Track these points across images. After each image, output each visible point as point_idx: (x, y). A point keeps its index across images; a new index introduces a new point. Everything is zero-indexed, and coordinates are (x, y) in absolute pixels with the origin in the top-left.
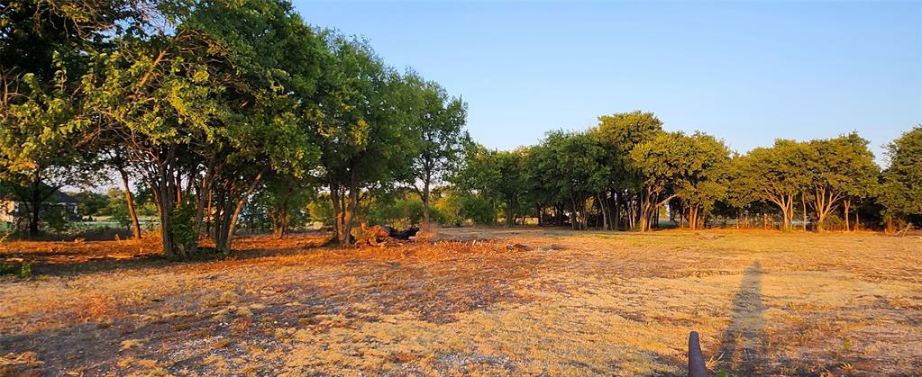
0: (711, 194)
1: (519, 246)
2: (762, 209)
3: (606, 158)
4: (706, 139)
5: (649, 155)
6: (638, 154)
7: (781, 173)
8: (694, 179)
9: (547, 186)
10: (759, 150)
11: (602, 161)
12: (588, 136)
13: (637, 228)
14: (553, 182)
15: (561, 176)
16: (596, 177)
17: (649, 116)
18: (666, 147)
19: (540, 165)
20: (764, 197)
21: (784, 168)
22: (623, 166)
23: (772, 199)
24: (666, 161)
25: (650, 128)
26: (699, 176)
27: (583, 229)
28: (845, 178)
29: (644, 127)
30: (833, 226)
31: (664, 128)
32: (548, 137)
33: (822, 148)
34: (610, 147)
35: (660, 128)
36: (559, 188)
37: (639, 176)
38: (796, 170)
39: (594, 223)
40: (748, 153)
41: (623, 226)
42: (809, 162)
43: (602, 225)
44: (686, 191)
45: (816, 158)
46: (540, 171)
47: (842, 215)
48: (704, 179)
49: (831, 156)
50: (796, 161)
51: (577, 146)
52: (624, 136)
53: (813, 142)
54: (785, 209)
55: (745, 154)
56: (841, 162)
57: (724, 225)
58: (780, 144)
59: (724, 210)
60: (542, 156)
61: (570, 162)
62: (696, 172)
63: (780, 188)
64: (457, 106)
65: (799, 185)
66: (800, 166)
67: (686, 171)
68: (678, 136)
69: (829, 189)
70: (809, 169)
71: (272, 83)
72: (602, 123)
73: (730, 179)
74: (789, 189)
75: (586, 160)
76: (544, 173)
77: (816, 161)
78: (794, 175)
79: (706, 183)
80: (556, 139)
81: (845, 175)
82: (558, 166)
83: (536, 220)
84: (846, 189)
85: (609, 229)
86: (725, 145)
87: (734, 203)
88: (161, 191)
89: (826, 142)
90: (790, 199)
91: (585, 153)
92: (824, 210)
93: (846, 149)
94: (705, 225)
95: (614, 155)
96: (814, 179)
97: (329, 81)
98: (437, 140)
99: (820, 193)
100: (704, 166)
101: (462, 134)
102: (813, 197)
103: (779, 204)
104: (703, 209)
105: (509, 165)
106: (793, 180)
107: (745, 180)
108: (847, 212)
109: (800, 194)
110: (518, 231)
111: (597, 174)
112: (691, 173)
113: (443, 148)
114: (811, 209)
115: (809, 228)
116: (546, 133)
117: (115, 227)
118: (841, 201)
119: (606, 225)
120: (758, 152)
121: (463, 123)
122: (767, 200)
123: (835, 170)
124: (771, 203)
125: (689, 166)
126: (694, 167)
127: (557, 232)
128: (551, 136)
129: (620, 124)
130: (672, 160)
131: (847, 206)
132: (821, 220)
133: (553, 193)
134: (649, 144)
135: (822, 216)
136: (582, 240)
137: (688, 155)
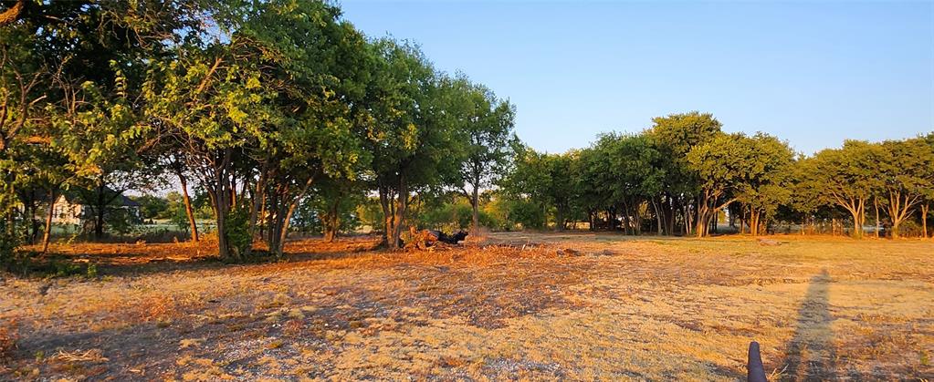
0: (773, 198)
1: (569, 251)
2: (830, 214)
3: (661, 161)
4: (767, 140)
5: (707, 157)
6: (695, 157)
7: (850, 176)
8: (755, 183)
9: (598, 189)
10: (827, 151)
11: (657, 164)
12: (641, 138)
13: (694, 234)
14: (605, 186)
15: (613, 180)
16: (650, 180)
17: (708, 117)
18: (725, 149)
19: (592, 169)
20: (832, 202)
21: (855, 170)
22: (679, 169)
23: (842, 203)
24: (725, 164)
25: (708, 129)
26: (760, 179)
27: (636, 234)
28: (922, 181)
29: (701, 129)
30: (908, 232)
31: (722, 129)
32: (599, 139)
33: (896, 149)
34: (666, 150)
35: (719, 130)
36: (612, 191)
37: (696, 179)
38: (868, 173)
39: (648, 228)
40: (815, 154)
41: (679, 231)
42: (882, 164)
43: (657, 230)
44: (747, 195)
45: (889, 160)
46: (591, 174)
47: (919, 221)
48: (766, 182)
49: (906, 158)
50: (868, 163)
51: (630, 149)
52: (680, 138)
53: (886, 143)
54: (855, 214)
55: (812, 156)
56: (917, 165)
57: (788, 231)
58: (850, 144)
59: (789, 215)
60: (593, 160)
61: (623, 165)
62: (759, 175)
63: (850, 191)
64: (505, 108)
65: (872, 189)
66: (872, 168)
67: (747, 174)
68: (738, 138)
69: (904, 193)
70: (883, 172)
71: (324, 88)
72: (656, 124)
73: (795, 182)
74: (860, 193)
75: (640, 163)
76: (595, 176)
77: (890, 163)
78: (866, 178)
79: (768, 186)
80: (608, 141)
81: (922, 177)
82: (610, 170)
83: (587, 225)
84: (923, 192)
85: (664, 234)
86: (790, 146)
87: (799, 207)
88: (217, 195)
89: (900, 143)
90: (861, 204)
91: (638, 155)
92: (899, 215)
93: (922, 150)
94: (768, 231)
95: (670, 157)
96: (888, 182)
97: (381, 87)
98: (485, 143)
99: (895, 197)
100: (767, 169)
101: (510, 137)
102: (887, 201)
103: (849, 209)
104: (765, 214)
105: (560, 168)
106: (864, 183)
107: (812, 184)
108: (924, 217)
109: (873, 198)
110: (569, 236)
111: (651, 177)
112: (752, 176)
113: (491, 151)
114: (885, 214)
115: (882, 234)
116: (598, 136)
117: (174, 230)
118: (918, 206)
119: (660, 231)
120: (826, 153)
121: (511, 125)
122: (835, 205)
123: (911, 172)
124: (840, 208)
125: (751, 169)
126: (756, 170)
127: (608, 237)
128: (603, 139)
129: (676, 125)
130: (732, 163)
131: (925, 211)
132: (896, 226)
133: (605, 197)
134: (707, 146)
135: (897, 221)
136: (636, 245)
137: (749, 157)
